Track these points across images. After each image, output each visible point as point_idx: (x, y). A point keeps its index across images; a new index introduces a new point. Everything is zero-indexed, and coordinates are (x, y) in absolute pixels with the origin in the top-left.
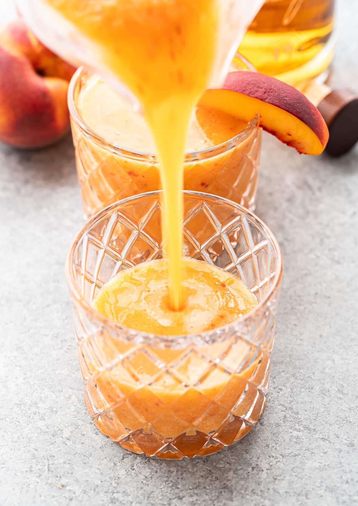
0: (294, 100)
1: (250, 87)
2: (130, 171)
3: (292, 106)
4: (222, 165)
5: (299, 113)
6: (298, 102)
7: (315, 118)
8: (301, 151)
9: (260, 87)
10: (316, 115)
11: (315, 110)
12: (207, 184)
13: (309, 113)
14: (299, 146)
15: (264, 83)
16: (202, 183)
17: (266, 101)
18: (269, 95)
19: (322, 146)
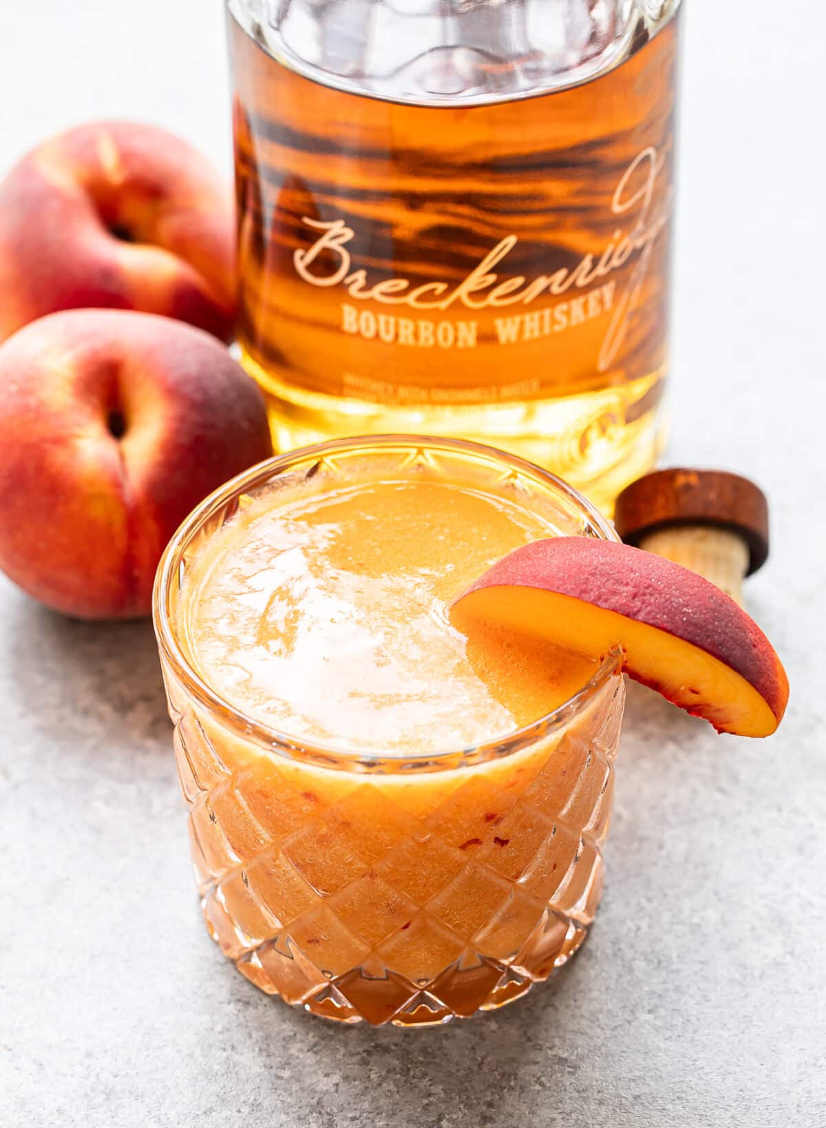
0: (705, 611)
1: (599, 583)
2: (308, 792)
3: (701, 628)
4: (534, 770)
5: (718, 645)
6: (717, 617)
7: (756, 654)
8: (724, 726)
9: (622, 582)
10: (759, 646)
11: (758, 632)
12: (498, 816)
13: (744, 641)
14: (718, 715)
15: (632, 571)
16: (486, 815)
17: (640, 618)
18: (647, 601)
19: (775, 719)
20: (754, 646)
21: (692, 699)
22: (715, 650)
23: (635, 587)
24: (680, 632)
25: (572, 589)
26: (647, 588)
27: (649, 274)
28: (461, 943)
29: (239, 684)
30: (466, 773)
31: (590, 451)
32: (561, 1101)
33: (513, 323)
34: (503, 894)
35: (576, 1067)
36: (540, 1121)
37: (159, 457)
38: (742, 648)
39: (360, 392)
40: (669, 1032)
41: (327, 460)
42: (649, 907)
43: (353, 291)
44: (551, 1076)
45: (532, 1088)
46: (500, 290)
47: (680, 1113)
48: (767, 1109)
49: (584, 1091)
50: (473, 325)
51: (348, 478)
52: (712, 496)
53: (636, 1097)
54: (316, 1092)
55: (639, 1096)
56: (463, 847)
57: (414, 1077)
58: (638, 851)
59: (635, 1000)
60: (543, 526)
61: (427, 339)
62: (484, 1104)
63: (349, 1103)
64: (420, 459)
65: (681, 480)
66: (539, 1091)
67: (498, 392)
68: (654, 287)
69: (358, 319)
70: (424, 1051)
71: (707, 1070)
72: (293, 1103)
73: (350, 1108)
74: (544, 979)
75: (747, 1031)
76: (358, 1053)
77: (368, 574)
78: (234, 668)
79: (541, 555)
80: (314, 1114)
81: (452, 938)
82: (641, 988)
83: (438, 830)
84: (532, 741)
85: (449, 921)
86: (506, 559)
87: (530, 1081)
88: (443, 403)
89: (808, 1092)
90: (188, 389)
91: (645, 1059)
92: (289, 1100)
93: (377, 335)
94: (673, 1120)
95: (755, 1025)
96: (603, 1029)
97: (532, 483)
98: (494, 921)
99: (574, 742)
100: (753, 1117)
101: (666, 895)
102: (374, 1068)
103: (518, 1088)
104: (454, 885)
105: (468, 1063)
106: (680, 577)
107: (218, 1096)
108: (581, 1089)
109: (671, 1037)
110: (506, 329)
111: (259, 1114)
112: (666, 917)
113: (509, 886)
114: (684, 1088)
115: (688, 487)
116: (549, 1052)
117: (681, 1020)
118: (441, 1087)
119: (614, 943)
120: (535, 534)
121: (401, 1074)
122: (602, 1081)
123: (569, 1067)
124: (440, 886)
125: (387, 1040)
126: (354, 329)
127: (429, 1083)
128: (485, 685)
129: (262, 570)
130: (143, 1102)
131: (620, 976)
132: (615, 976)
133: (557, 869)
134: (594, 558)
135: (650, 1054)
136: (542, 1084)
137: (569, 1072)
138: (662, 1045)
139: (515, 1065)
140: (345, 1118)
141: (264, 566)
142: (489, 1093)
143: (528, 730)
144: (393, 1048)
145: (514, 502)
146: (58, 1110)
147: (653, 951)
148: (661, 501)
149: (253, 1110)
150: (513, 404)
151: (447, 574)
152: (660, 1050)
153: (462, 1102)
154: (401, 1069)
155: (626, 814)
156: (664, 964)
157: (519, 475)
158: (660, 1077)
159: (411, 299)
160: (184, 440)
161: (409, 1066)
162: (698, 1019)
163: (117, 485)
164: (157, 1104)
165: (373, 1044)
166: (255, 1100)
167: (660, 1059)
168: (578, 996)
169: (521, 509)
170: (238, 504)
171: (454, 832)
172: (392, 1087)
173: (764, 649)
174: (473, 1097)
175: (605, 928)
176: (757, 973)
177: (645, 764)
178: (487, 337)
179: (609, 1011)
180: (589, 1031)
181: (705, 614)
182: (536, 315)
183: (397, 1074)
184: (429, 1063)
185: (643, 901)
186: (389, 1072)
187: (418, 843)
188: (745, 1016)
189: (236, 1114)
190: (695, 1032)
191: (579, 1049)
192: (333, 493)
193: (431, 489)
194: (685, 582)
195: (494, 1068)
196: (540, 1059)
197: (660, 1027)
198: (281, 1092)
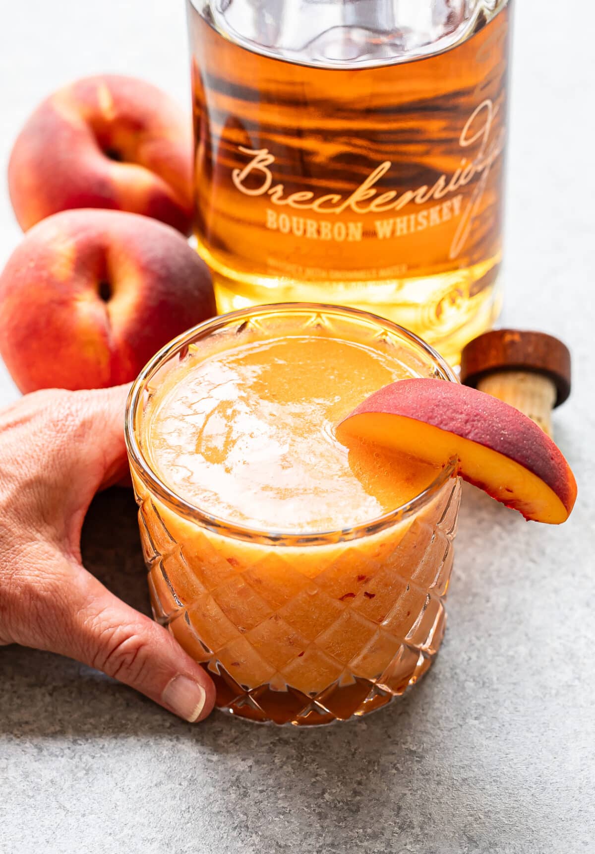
0: (517, 433)
1: (441, 412)
2: (231, 558)
3: (514, 445)
4: (393, 544)
5: (526, 458)
6: (525, 438)
7: (553, 464)
8: (531, 516)
9: (458, 412)
10: (556, 459)
11: (555, 448)
12: (367, 577)
13: (544, 455)
14: (526, 508)
15: (465, 404)
16: (359, 576)
17: (470, 437)
18: (475, 426)
19: (566, 511)
20: (552, 459)
21: (508, 496)
22: (523, 461)
23: (467, 415)
24: (498, 448)
25: (421, 416)
26: (475, 416)
27: (487, 189)
28: (340, 667)
29: (184, 479)
30: (344, 546)
31: (443, 316)
32: (410, 782)
33: (388, 224)
34: (370, 633)
35: (422, 757)
36: (395, 796)
37: (134, 316)
38: (544, 460)
39: (279, 272)
40: (489, 733)
41: (252, 320)
42: (478, 643)
43: (274, 199)
44: (404, 763)
45: (390, 771)
46: (379, 200)
47: (495, 791)
48: (558, 790)
49: (427, 774)
50: (360, 225)
51: (267, 333)
52: (530, 349)
53: (464, 780)
54: (236, 772)
55: (466, 779)
56: (342, 599)
57: (306, 762)
58: (472, 603)
59: (466, 710)
60: (405, 370)
61: (327, 235)
62: (355, 783)
63: (259, 780)
64: (319, 321)
65: (508, 338)
66: (395, 774)
67: (377, 273)
68: (491, 200)
69: (277, 220)
70: (314, 743)
71: (515, 761)
72: (219, 779)
73: (260, 784)
74: (401, 694)
75: (545, 734)
76: (267, 744)
77: (279, 403)
78: (180, 469)
79: (401, 391)
80: (234, 788)
81: (334, 664)
82: (471, 701)
83: (324, 586)
84: (391, 524)
85: (333, 652)
86: (377, 394)
87: (389, 767)
88: (338, 280)
89: (587, 778)
90: (156, 267)
91: (471, 752)
92: (216, 777)
93: (291, 231)
94: (490, 796)
95: (551, 729)
96: (442, 730)
97: (398, 339)
98: (365, 651)
99: (421, 525)
100: (547, 795)
101: (490, 635)
102: (277, 755)
103: (380, 771)
104: (336, 626)
105: (345, 753)
106: (500, 408)
107: (165, 773)
108: (425, 773)
109: (490, 737)
110: (383, 228)
111: (194, 787)
112: (490, 651)
113: (375, 627)
114: (499, 774)
115: (513, 343)
116: (403, 746)
117: (499, 725)
118: (324, 770)
119: (452, 669)
120: (399, 376)
121: (297, 760)
122: (440, 768)
123: (417, 757)
124: (326, 627)
125: (288, 735)
126: (275, 226)
127: (317, 766)
128: (360, 484)
129: (204, 398)
130: (112, 776)
131: (455, 692)
132: (452, 693)
133: (410, 615)
134: (439, 394)
135: (475, 749)
136: (397, 769)
137: (417, 761)
138: (485, 743)
139: (379, 755)
140: (255, 791)
141: (206, 395)
142: (359, 775)
143: (390, 516)
144: (291, 741)
145: (384, 353)
146: (52, 781)
147: (480, 675)
148: (493, 353)
149: (190, 784)
150: (388, 282)
151: (335, 403)
152: (483, 746)
153: (339, 781)
154: (297, 756)
155: (463, 576)
156: (487, 685)
157: (389, 333)
158: (482, 765)
159: (315, 206)
160: (153, 303)
161: (303, 754)
162: (510, 725)
163: (104, 335)
164: (122, 778)
165: (277, 738)
166: (192, 777)
167: (482, 752)
168: (426, 706)
169: (390, 358)
170: (188, 350)
171: (336, 588)
172: (290, 769)
173: (559, 461)
174: (347, 777)
175: (445, 657)
176: (554, 692)
177: (479, 541)
178: (369, 233)
179: (447, 718)
180: (432, 732)
181: (517, 436)
182: (405, 218)
183: (293, 760)
184: (317, 752)
185: (474, 638)
186: (288, 758)
187: (310, 596)
188: (544, 723)
189: (177, 786)
190: (508, 733)
191: (425, 744)
192: (256, 344)
193: (325, 342)
194: (504, 412)
195: (363, 757)
196: (396, 751)
197: (483, 729)
198: (211, 771)
